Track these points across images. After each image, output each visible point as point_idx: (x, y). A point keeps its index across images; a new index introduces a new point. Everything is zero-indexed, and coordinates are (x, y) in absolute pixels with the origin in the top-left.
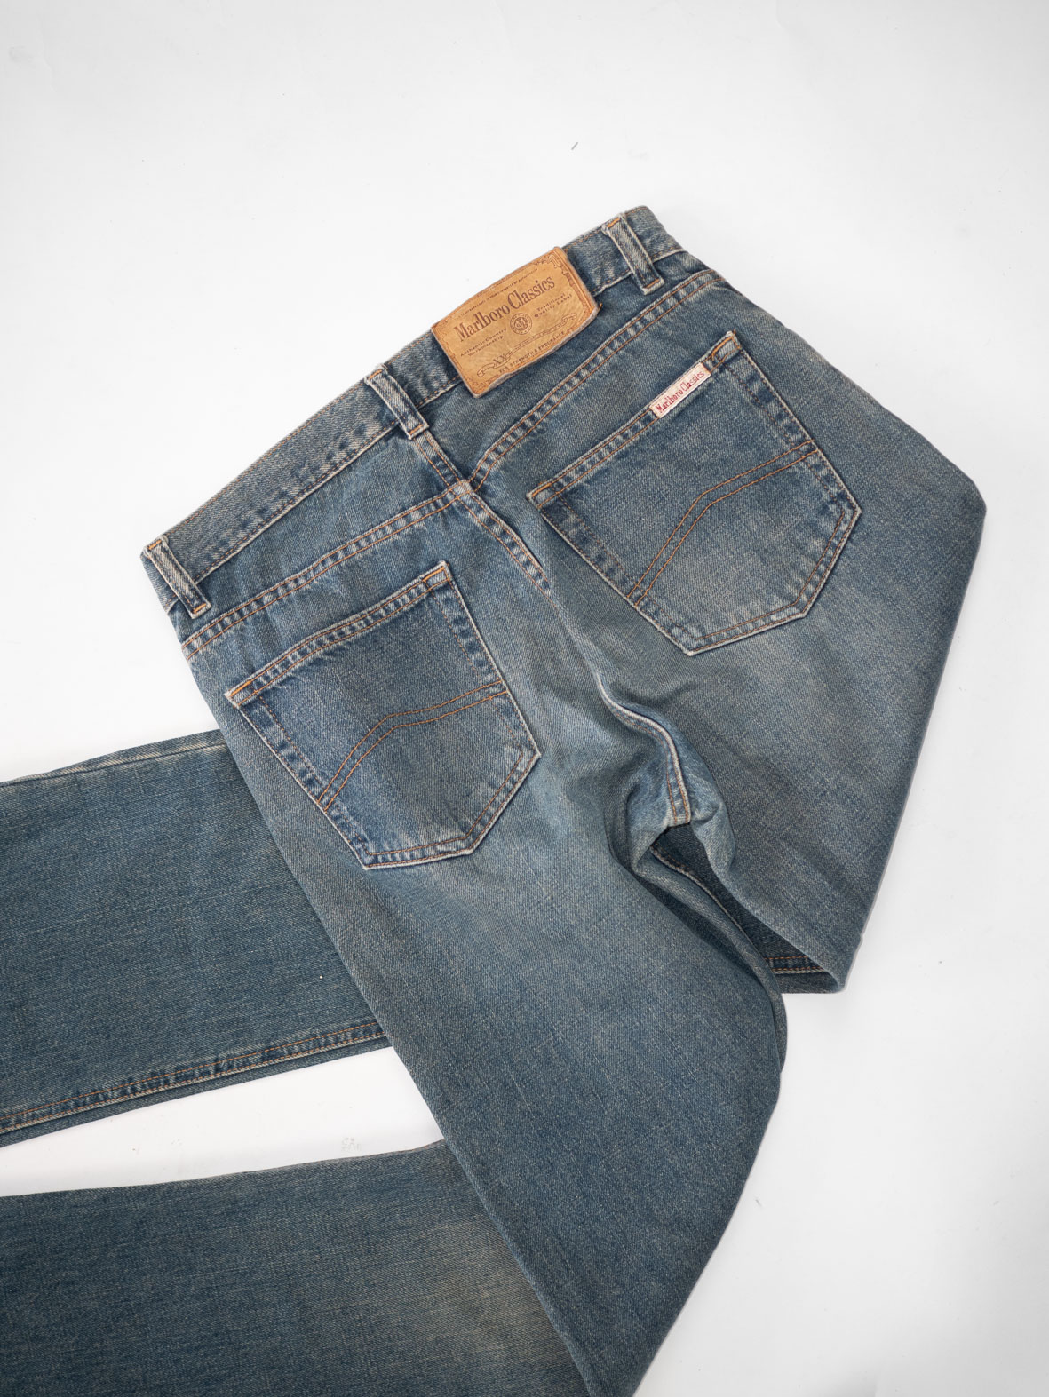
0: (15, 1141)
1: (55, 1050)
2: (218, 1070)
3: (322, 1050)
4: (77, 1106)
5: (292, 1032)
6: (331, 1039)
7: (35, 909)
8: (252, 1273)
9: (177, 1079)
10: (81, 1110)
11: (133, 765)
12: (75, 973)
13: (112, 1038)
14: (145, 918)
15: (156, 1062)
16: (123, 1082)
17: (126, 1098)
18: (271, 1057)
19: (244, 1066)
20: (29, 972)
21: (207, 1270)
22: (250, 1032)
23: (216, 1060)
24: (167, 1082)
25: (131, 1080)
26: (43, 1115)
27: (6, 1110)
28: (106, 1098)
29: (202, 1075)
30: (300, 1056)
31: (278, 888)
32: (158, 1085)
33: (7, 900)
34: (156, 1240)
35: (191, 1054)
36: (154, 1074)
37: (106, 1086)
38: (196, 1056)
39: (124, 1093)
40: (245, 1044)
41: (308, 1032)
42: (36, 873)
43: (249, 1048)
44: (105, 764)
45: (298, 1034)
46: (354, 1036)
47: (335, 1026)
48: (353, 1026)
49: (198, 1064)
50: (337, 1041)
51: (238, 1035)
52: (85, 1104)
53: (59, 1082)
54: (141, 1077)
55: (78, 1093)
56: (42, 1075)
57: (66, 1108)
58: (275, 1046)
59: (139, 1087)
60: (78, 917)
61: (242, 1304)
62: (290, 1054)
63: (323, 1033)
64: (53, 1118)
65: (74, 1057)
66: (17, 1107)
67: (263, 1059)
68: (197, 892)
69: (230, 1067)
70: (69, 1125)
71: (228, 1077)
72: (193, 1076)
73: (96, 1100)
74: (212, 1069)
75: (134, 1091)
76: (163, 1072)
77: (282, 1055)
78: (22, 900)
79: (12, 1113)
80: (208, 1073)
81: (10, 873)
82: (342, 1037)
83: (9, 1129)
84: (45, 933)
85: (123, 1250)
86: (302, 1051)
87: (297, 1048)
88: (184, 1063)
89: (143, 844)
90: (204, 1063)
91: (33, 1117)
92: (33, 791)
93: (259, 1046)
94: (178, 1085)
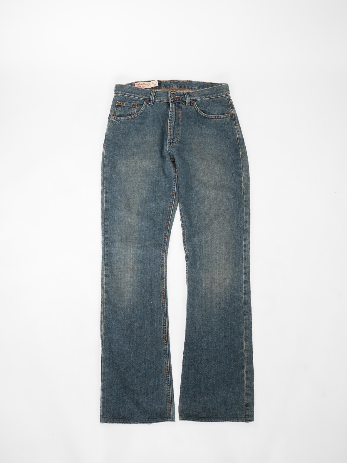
0: (171, 369)
1: (155, 357)
2: (165, 325)
3: (165, 305)
4: (167, 354)
5: (161, 310)
6: (164, 303)
7: (127, 355)
8: (205, 324)
9: (165, 334)
10: (168, 354)
11: (104, 329)
12: (141, 350)
13: (155, 345)
14: (133, 334)
15: (161, 338)
16: (164, 344)
17: (167, 344)
18: (165, 315)
19: (166, 320)
20: (139, 359)
21: (203, 333)
22: (159, 318)
23: (163, 325)
24: (166, 336)
25: (164, 343)
26: (167, 362)
27: (165, 369)
28: (166, 348)
29: (166, 329)
30: (166, 309)
31: (133, 307)
32: (166, 338)
33: (124, 360)
34: (196, 342)
35: (161, 330)
36: (164, 338)
37: (164, 348)
38: (162, 329)
39: (166, 345)
40: (161, 320)
41: (161, 307)
42: (120, 354)
43: (162, 319)
44: (102, 335)
45: (161, 309)
46: (164, 298)
47: (161, 302)
48: (162, 298)
49: (164, 329)
50: (164, 302)
51: (159, 321)
52: (167, 353)
53: (162, 357)
54: (164, 341)
55: (165, 354)
56: (160, 361)
57: (167, 357)
58: (163, 314)
59: (165, 342)
60: (130, 346)
61: (211, 327)
62: (165, 311)
63: (162, 304)
64: (168, 360)
65: (157, 353)
66: (165, 367)
67: (165, 316)
68: (131, 323)
69: (165, 323)
70: (170, 357)
71: (167, 324)
72: (166, 331)
73: (166, 350)
74: (165, 327)
75: (166, 343)
76: (164, 336)
77: (165, 313)
78: (125, 358)
79: (166, 368)
80: (166, 327)
81: (119, 359)
82: (164, 301)
83: (169, 369)
84: (132, 354)
85: (197, 349)
86: (165, 309)
87: (164, 310)
88: (163, 332)
89: (119, 331)
90: (164, 328)
91: (167, 364)
92: (104, 350)
93: (162, 317)
94: (167, 334)
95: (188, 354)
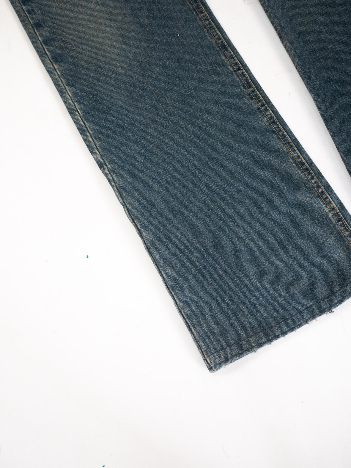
0: (309, 158)
1: (256, 150)
2: (239, 69)
3: (213, 25)
4: (280, 130)
5: (210, 42)
6: (207, 22)
7: (187, 179)
8: (327, 26)
9: (250, 87)
10: (282, 128)
11: (97, 144)
12: (214, 150)
13: (241, 123)
14: (175, 123)
15: (246, 100)
16: (261, 112)
17: (268, 108)
18: (225, 47)
19: (233, 58)
20: (221, 173)
21: (334, 46)
22: (216, 60)
23: (235, 71)
24: (254, 91)
25: (258, 109)
26: (291, 146)
27: (295, 165)
28: (272, 118)
29: (244, 76)
30: (220, 34)
31: (140, 65)
32: (256, 95)
33: (186, 193)
34: (329, 72)
35: (236, 84)
36: (252, 99)
37: (266, 119)
38: (236, 81)
39: (266, 110)
40: (223, 61)
41: (207, 35)
42: (168, 183)
43: (224, 58)
44: (100, 158)
45: (209, 38)
46: (202, 12)
47: (200, 23)
48: (197, 15)
49: (240, 79)
50: (207, 20)
51: (219, 66)
52: (278, 127)
53: (272, 143)
54: (255, 104)
55: (274, 132)
56: (271, 153)
57: (283, 136)
58: (219, 47)
59: (260, 104)
60: (185, 155)
61: (344, 26)
62: (220, 39)
63: (205, 27)
64: (290, 141)
65: (257, 140)
66: (292, 160)
67: (227, 50)
68: (154, 102)
69: (236, 64)
70: (291, 132)
71: (242, 64)
72: (246, 80)
73: (274, 122)
74: (240, 72)
75: (263, 105)
76: (249, 95)
77: (222, 42)
78: (184, 187)
79: (296, 162)
80: (243, 73)
81: (172, 196)
82: (204, 18)
83: (304, 161)
84: (198, 169)
85: (339, 86)
86: (217, 34)
87: (217, 37)
88: (241, 86)
89: (137, 130)
90: (238, 76)
91: (294, 151)
92: (125, 190)
93: (222, 54)
94: (253, 85)
95: (330, 104)
